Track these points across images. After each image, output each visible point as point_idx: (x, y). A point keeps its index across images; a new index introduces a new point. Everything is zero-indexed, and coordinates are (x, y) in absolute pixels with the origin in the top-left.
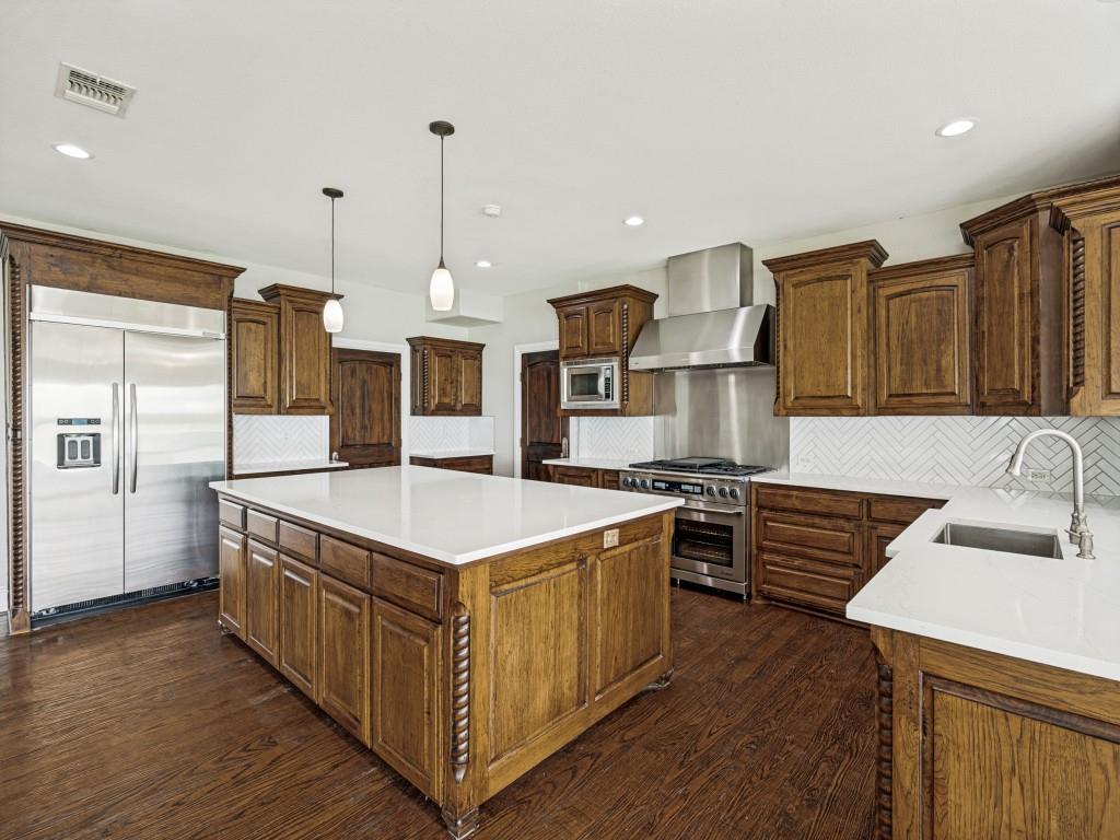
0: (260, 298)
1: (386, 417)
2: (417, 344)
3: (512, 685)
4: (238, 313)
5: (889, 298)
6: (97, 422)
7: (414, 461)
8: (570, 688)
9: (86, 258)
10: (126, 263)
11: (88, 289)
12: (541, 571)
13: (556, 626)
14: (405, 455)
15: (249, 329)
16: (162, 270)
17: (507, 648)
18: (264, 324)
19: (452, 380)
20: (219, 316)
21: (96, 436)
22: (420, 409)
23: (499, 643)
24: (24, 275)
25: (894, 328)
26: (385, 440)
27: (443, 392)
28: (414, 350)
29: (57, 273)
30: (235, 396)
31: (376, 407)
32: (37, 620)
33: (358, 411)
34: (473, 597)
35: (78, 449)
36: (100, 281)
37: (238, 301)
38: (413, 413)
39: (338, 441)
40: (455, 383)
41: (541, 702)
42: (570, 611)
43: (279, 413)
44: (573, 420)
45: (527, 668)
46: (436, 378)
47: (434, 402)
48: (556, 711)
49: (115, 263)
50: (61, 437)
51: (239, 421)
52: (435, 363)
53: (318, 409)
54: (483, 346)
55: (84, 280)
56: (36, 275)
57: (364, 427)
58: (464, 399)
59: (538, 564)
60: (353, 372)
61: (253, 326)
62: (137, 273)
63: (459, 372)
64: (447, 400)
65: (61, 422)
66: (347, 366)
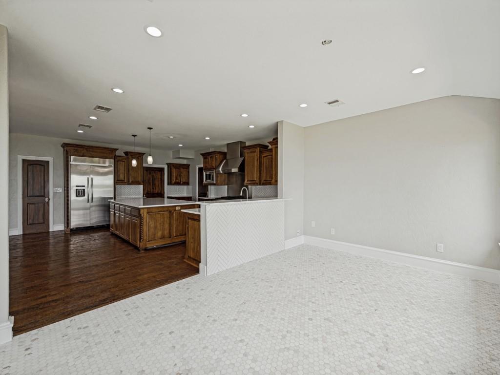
0: (124, 155)
1: (160, 185)
2: (169, 165)
3: (152, 230)
4: (117, 160)
5: (264, 157)
6: (84, 186)
7: (168, 197)
8: (167, 234)
9: (82, 149)
10: (91, 150)
11: (82, 156)
12: (159, 212)
13: (163, 222)
14: (166, 196)
15: (120, 163)
16: (98, 151)
17: (151, 223)
18: (124, 161)
19: (179, 175)
20: (112, 161)
21: (84, 190)
22: (170, 183)
23: (149, 222)
24: (69, 154)
25: (265, 165)
26: (160, 192)
27: (176, 178)
28: (168, 167)
29: (76, 153)
30: (116, 180)
31: (157, 183)
32: (71, 230)
33: (151, 184)
34: (143, 214)
35: (80, 193)
36: (85, 154)
37: (117, 156)
38: (168, 184)
39: (146, 192)
40: (180, 176)
41: (159, 234)
42: (167, 220)
43: (128, 184)
44: (209, 186)
45: (156, 228)
46: (174, 174)
47: (173, 182)
48: (163, 237)
49: (88, 150)
50: (77, 190)
51: (118, 187)
52: (174, 170)
53: (138, 183)
54: (189, 165)
55: (82, 154)
56: (72, 154)
57: (153, 189)
58: (183, 180)
59: (158, 210)
60: (150, 173)
61: (121, 162)
62: (92, 152)
63: (181, 173)
64: (178, 181)
65: (77, 186)
66: (148, 171)
